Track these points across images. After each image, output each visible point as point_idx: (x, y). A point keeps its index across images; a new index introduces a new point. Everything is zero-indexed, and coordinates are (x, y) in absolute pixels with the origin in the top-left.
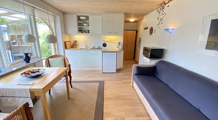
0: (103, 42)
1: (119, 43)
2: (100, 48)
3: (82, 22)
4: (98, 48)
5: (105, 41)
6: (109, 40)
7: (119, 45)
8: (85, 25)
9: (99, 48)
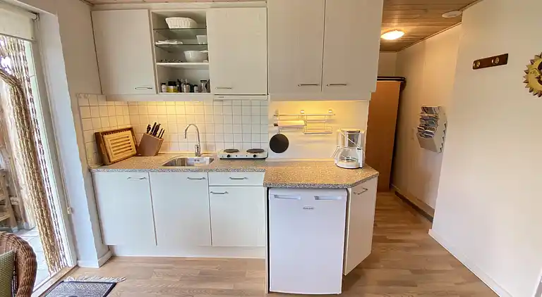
0: (274, 132)
1: (352, 136)
2: (260, 156)
3: (175, 43)
4: (251, 156)
5: (283, 128)
6: (301, 122)
7: (351, 145)
8: (190, 54)
9: (255, 157)
